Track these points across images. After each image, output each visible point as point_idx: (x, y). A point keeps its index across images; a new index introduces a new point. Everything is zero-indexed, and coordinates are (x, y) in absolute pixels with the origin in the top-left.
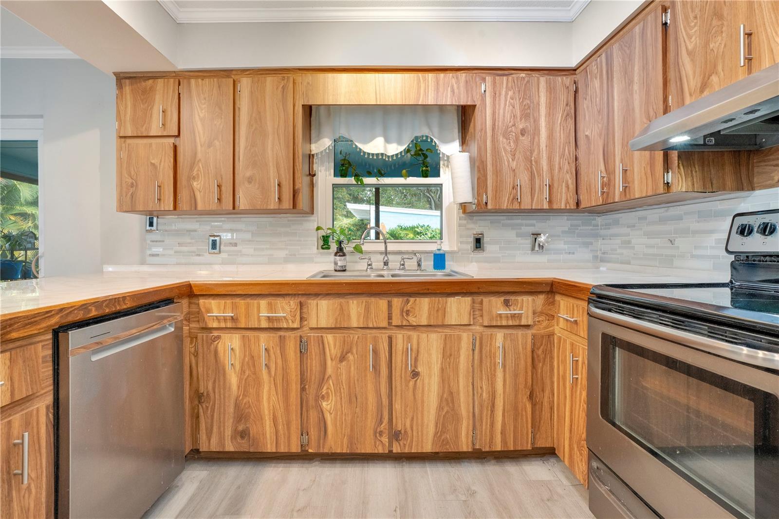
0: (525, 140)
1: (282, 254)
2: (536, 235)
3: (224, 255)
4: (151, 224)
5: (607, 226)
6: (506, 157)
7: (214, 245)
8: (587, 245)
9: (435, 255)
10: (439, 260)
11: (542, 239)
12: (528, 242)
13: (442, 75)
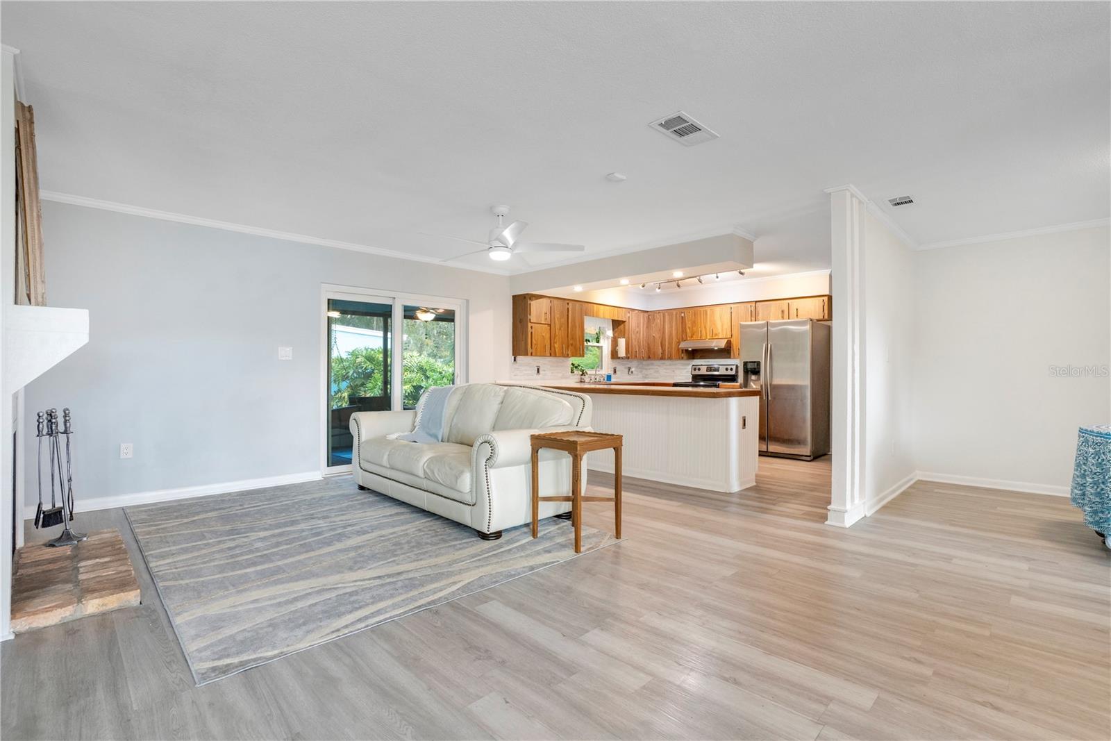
0: (638, 335)
1: (560, 375)
2: (629, 369)
3: (540, 375)
4: (515, 360)
5: (648, 365)
6: (634, 341)
7: (538, 372)
8: (641, 372)
9: (608, 376)
10: (609, 377)
11: (633, 369)
12: (627, 370)
13: (619, 309)
